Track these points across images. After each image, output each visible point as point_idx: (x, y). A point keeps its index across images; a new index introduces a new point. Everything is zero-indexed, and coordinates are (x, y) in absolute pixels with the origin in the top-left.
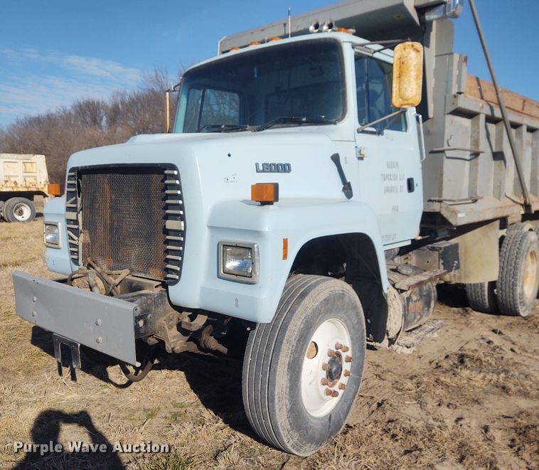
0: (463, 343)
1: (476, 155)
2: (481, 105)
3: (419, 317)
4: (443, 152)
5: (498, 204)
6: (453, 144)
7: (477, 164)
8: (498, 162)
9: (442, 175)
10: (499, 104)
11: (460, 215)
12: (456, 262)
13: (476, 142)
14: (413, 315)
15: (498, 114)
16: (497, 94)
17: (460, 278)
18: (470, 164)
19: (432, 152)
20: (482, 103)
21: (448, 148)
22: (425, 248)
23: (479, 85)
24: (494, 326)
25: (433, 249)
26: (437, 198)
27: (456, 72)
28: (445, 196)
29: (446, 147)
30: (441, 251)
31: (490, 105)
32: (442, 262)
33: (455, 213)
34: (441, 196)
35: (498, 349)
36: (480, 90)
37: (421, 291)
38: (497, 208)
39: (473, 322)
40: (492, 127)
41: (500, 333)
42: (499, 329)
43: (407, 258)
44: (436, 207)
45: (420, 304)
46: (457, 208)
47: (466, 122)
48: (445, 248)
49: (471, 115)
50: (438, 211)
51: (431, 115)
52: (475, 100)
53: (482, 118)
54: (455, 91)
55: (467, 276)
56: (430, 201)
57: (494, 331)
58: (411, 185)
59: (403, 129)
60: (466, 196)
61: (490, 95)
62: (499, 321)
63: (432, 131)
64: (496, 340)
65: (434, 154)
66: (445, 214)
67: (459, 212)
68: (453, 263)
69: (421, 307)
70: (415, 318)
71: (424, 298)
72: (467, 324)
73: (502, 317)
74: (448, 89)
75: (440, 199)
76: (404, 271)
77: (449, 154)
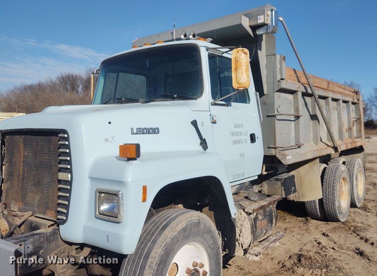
0: (303, 245)
1: (298, 117)
2: (298, 86)
3: (265, 231)
4: (275, 116)
5: (317, 147)
6: (281, 111)
7: (299, 123)
8: (314, 121)
9: (275, 131)
10: (309, 84)
11: (288, 158)
12: (293, 188)
13: (297, 109)
14: (260, 230)
15: (310, 91)
16: (307, 80)
17: (299, 198)
18: (295, 123)
19: (268, 116)
20: (298, 85)
21: (278, 113)
22: (272, 179)
23: (296, 74)
24: (324, 230)
25: (277, 180)
26: (273, 146)
27: (278, 66)
28: (278, 145)
29: (276, 113)
30: (282, 181)
31: (304, 86)
32: (283, 188)
33: (285, 156)
34: (275, 145)
35: (324, 249)
36: (297, 77)
37: (265, 212)
38: (315, 151)
39: (311, 228)
40: (308, 99)
41: (327, 236)
42: (327, 233)
43: (262, 186)
44: (273, 152)
45: (265, 222)
46: (286, 152)
47: (290, 97)
48: (285, 179)
49: (292, 92)
50: (274, 154)
51: (265, 92)
52: (293, 83)
53: (300, 94)
54: (279, 78)
55: (303, 197)
56: (269, 148)
57: (324, 234)
58: (253, 138)
59: (248, 102)
60: (293, 143)
61: (304, 80)
62: (327, 226)
63: (267, 102)
64: (324, 241)
65: (269, 118)
66: (279, 157)
67: (287, 155)
68: (291, 189)
69: (266, 224)
70: (262, 232)
71: (267, 217)
72: (307, 230)
73: (330, 223)
74: (274, 76)
75: (275, 146)
76: (252, 198)
77: (278, 117)
